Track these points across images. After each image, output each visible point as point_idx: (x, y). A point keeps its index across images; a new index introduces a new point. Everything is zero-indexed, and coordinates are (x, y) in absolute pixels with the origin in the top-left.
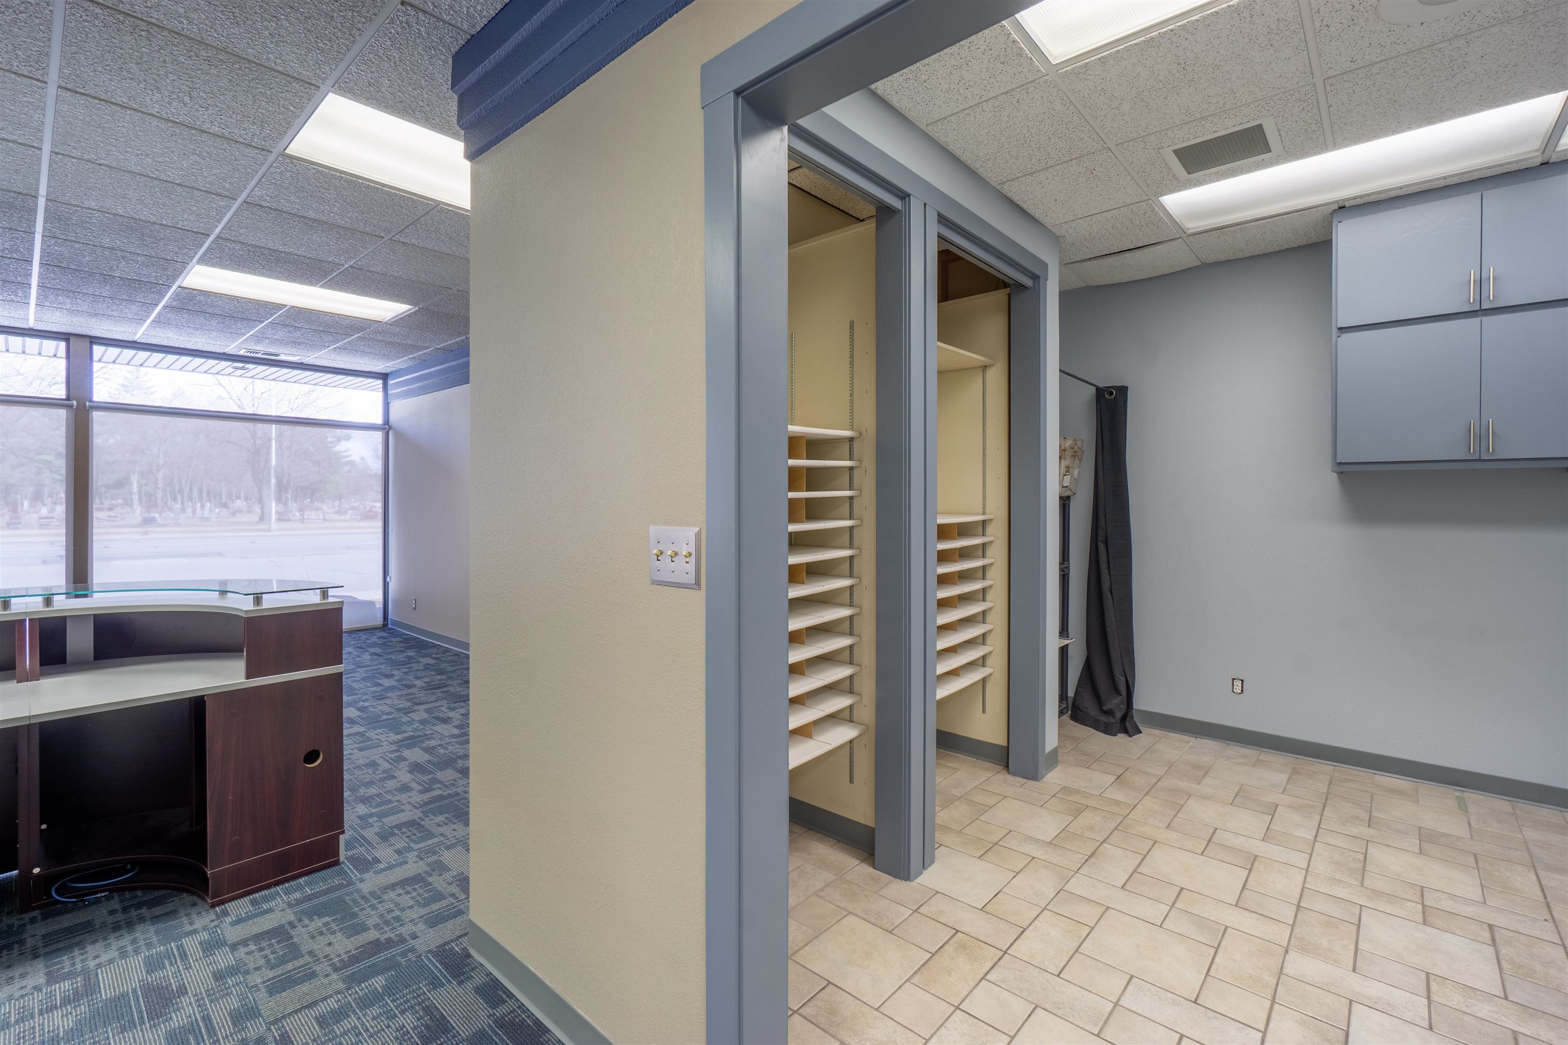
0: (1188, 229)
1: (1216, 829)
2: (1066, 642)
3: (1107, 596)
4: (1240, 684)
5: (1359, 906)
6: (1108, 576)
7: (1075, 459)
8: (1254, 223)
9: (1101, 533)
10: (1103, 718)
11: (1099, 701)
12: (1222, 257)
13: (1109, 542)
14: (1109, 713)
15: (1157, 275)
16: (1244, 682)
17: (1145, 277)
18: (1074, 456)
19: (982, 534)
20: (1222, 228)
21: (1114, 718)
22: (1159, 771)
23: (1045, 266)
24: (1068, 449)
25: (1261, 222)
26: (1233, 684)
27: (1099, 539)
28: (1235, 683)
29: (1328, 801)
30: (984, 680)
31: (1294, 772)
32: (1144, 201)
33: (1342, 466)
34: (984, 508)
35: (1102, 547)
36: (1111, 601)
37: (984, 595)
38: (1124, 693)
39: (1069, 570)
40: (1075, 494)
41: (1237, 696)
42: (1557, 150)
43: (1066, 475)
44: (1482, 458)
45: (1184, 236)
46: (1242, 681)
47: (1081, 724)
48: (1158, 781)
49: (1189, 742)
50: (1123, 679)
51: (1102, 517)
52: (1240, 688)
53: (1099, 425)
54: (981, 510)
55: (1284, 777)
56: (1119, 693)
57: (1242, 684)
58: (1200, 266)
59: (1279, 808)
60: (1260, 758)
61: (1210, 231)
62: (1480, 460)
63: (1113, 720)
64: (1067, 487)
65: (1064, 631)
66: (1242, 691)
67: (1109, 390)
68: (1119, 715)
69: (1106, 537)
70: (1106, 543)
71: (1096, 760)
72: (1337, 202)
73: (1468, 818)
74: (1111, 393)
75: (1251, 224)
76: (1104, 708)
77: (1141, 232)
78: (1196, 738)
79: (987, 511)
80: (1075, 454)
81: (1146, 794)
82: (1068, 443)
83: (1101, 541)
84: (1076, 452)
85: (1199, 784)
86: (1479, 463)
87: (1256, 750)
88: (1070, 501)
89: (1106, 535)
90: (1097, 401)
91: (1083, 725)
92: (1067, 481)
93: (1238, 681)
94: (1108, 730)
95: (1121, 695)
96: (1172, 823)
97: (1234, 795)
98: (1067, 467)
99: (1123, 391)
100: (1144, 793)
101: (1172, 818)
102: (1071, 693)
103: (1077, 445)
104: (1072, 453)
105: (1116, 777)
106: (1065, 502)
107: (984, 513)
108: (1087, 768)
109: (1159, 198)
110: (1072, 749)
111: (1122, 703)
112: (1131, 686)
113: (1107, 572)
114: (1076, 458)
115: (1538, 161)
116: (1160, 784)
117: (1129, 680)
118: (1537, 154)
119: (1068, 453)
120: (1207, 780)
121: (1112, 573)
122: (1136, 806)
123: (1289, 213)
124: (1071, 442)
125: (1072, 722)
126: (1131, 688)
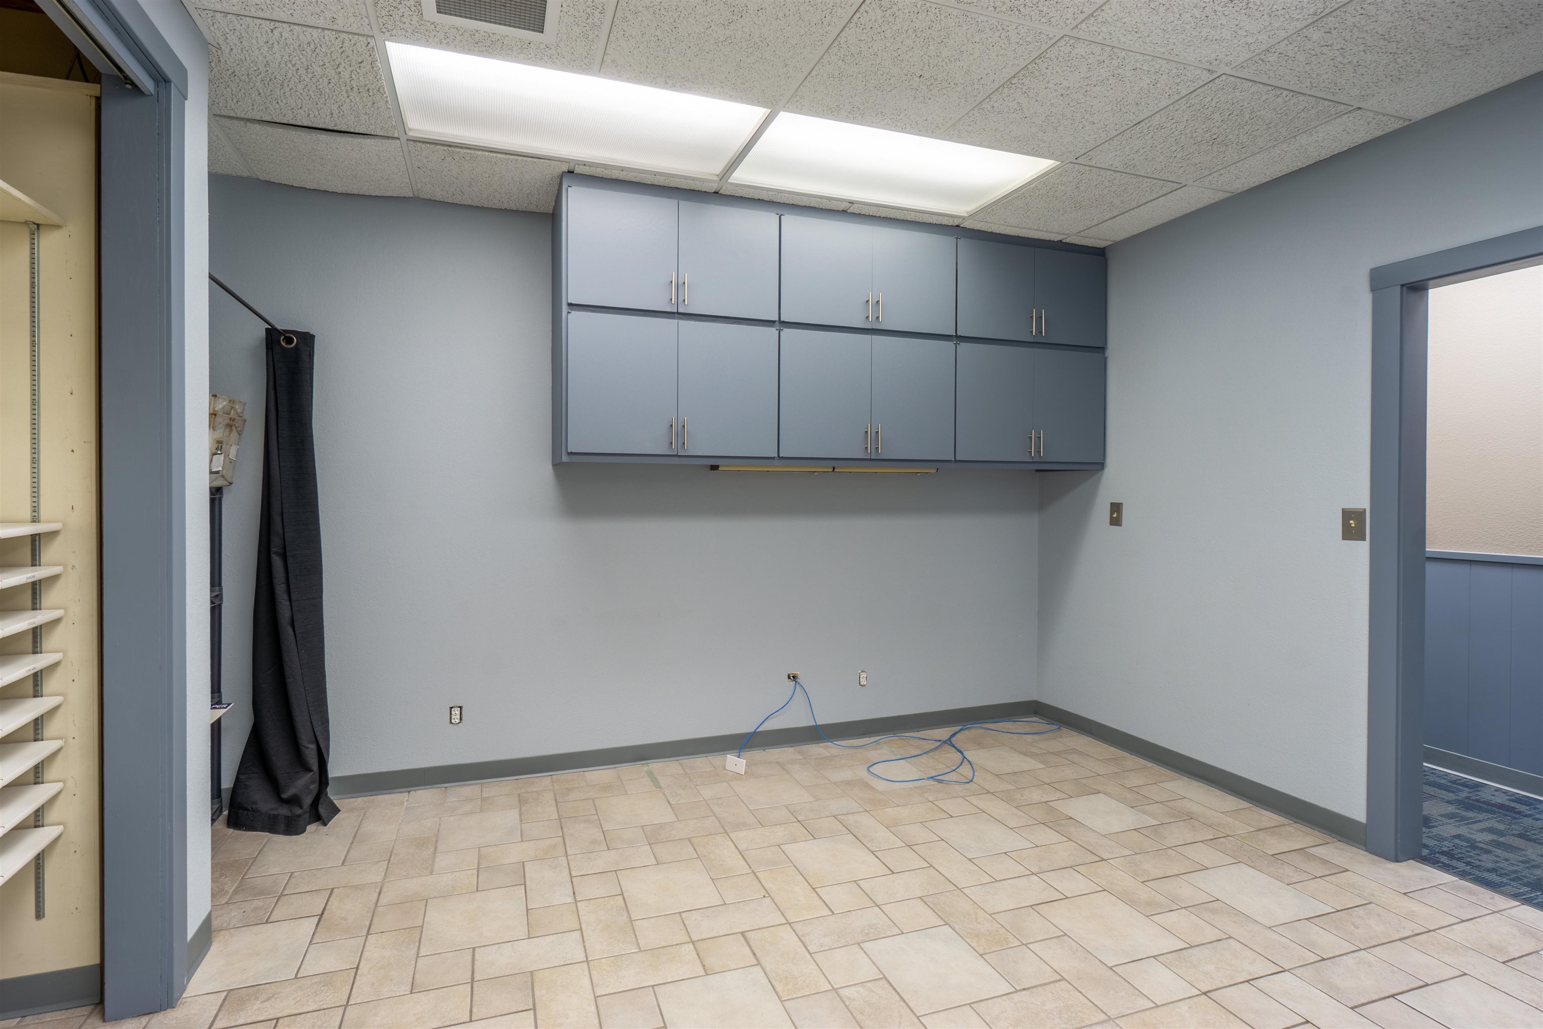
0: (410, 130)
1: (474, 949)
2: (220, 713)
3: (287, 632)
4: (458, 712)
5: (651, 988)
6: (288, 603)
7: (231, 431)
8: (487, 154)
9: (276, 542)
10: (284, 811)
11: (275, 786)
12: (439, 195)
13: (288, 554)
14: (295, 801)
15: (356, 192)
16: (463, 708)
17: (340, 189)
18: (229, 426)
19: (29, 560)
20: (450, 145)
21: (301, 807)
22: (374, 876)
23: (183, 72)
24: (220, 413)
25: (495, 155)
26: (451, 714)
27: (273, 550)
28: (453, 712)
29: (565, 830)
30: (39, 861)
31: (522, 802)
32: (363, 35)
33: (572, 456)
34: (35, 509)
35: (277, 562)
36: (293, 638)
37: (36, 685)
38: (315, 768)
39: (221, 599)
40: (231, 484)
41: (455, 727)
42: (729, 181)
43: (216, 454)
44: (679, 454)
45: (403, 138)
46: (461, 707)
47: (246, 830)
48: (380, 894)
49: (402, 803)
50: (313, 746)
51: (277, 519)
52: (459, 717)
53: (271, 383)
54: (27, 513)
55: (514, 814)
56: (308, 769)
57: (461, 710)
58: (411, 198)
59: (528, 866)
60: (484, 796)
61: (437, 144)
62: (677, 456)
63: (298, 811)
64: (217, 472)
65: (217, 698)
66: (461, 719)
67: (288, 336)
68: (307, 801)
69: (285, 548)
70: (284, 556)
71: (280, 897)
72: (567, 161)
73: (664, 794)
74: (290, 341)
75: (484, 153)
76: (285, 796)
77: (348, 101)
78: (409, 792)
79: (44, 513)
80: (232, 423)
81: (368, 934)
82: (221, 405)
83: (275, 553)
84: (234, 420)
85: (431, 873)
86: (676, 459)
87: (477, 784)
88: (221, 494)
89: (284, 544)
90: (267, 349)
91: (250, 830)
92: (219, 463)
93: (456, 709)
94: (292, 827)
95: (311, 770)
96: (417, 976)
97: (475, 872)
98: (218, 442)
99: (307, 339)
100: (364, 932)
101: (413, 962)
102: (227, 782)
103: (236, 410)
104: (227, 421)
105: (316, 919)
106: (216, 494)
107: (35, 520)
108: (267, 922)
109: (387, 43)
110: (236, 892)
111: (313, 782)
112: (324, 750)
113: (285, 597)
114: (234, 428)
115: (713, 187)
116: (384, 900)
117: (322, 746)
118: (716, 178)
119: (221, 420)
120: (441, 862)
121: (294, 598)
122: (357, 968)
123: (524, 156)
124: (225, 403)
125: (231, 831)
126: (325, 756)
